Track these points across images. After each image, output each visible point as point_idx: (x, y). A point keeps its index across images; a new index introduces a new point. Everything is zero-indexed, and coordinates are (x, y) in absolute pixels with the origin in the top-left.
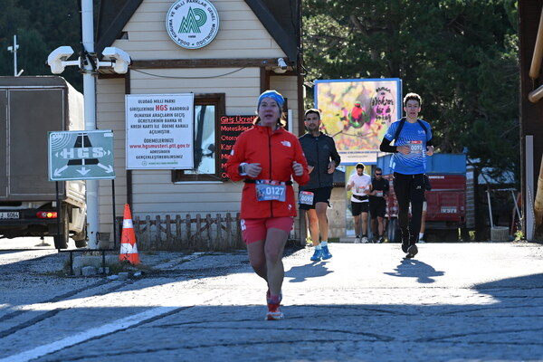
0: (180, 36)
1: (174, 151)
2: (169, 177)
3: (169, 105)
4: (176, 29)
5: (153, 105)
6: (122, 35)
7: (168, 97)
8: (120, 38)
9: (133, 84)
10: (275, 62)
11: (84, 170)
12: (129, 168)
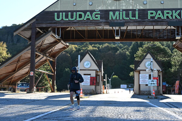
0: (147, 67)
2: (145, 85)
3: (145, 76)
5: (143, 76)
8: (139, 67)
10: (160, 70)
11: (153, 85)
12: (140, 84)
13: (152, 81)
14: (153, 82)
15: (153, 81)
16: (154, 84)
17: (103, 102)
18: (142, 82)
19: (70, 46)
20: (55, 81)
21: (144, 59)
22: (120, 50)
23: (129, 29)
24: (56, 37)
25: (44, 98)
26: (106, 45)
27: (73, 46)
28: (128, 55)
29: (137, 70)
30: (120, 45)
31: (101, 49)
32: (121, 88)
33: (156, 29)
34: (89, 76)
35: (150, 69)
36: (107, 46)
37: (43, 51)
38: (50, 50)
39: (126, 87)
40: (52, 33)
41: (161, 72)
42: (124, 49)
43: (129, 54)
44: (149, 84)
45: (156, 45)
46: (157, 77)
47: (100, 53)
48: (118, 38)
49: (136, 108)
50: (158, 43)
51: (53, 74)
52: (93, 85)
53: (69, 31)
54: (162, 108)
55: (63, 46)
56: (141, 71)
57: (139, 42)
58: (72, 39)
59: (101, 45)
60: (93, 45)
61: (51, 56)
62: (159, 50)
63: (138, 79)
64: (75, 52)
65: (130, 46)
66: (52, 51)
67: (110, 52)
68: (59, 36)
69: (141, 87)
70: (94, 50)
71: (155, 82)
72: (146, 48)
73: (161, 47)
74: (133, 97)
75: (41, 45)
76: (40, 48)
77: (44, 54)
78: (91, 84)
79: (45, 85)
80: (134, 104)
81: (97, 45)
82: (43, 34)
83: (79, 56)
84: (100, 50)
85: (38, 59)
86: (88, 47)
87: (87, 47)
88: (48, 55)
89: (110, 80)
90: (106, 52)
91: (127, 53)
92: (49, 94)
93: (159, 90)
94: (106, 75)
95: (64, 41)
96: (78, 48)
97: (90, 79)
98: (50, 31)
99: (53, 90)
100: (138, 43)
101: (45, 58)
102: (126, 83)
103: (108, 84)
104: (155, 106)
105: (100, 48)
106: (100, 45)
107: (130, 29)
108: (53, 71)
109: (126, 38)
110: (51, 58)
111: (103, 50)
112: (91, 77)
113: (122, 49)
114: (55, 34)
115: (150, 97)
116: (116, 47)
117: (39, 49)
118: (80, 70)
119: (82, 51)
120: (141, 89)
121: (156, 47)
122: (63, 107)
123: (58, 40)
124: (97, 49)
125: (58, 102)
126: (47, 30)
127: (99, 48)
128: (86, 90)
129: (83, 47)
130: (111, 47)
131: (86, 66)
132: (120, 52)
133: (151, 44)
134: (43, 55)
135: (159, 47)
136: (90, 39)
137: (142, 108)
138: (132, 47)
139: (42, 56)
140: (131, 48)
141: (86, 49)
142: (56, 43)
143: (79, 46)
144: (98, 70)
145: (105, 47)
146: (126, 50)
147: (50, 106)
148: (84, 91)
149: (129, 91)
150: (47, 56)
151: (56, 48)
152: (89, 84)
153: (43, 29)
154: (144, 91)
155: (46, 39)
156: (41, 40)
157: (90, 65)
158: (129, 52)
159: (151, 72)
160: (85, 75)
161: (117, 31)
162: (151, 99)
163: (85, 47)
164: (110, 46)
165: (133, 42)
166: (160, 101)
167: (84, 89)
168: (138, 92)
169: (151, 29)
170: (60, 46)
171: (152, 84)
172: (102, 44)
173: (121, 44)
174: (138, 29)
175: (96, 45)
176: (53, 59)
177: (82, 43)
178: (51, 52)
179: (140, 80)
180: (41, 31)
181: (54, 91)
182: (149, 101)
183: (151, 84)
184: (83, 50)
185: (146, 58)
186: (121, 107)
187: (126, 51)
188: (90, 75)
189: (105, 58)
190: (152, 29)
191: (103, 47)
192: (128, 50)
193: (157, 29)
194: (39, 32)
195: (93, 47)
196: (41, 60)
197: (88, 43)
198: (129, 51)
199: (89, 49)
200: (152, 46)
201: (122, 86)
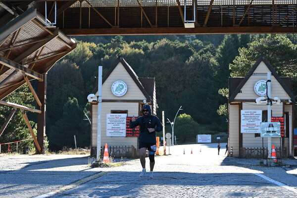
0: (258, 92)
1: (256, 128)
2: (254, 136)
3: (255, 113)
4: (257, 90)
5: (249, 113)
6: (240, 92)
7: (254, 111)
8: (239, 92)
9: (243, 107)
10: (288, 100)
11: (271, 134)
12: (242, 132)
13: (269, 127)
14: (271, 129)
15: (273, 126)
16: (275, 132)
17: (158, 175)
18: (247, 128)
19: (79, 46)
20: (45, 127)
21: (251, 74)
22: (196, 54)
23: (216, 6)
24: (45, 23)
25: (18, 168)
26: (164, 42)
27: (86, 45)
28: (214, 66)
29: (234, 100)
30: (195, 42)
31: (153, 52)
32: (199, 141)
33: (278, 6)
34: (124, 115)
35: (264, 98)
36: (166, 44)
37: (16, 56)
38: (32, 55)
39: (210, 141)
40: (35, 15)
41: (291, 104)
42: (206, 51)
43: (217, 64)
44: (263, 132)
45: (278, 42)
46: (282, 115)
47: (149, 62)
48: (192, 26)
49: (233, 189)
50: (282, 38)
51: (39, 112)
52: (133, 136)
53: (77, 9)
54: (292, 189)
55: (64, 44)
56: (244, 104)
57: (239, 35)
58: (82, 28)
59: (152, 43)
60: (132, 43)
61: (35, 69)
62: (285, 53)
63: (238, 122)
64: (90, 59)
65: (220, 44)
66: (35, 56)
67: (173, 58)
68: (53, 21)
69: (244, 139)
70: (135, 54)
71: (276, 129)
72: (256, 48)
73: (290, 48)
74: (226, 162)
75: (11, 43)
76: (8, 51)
77: (19, 65)
78: (128, 135)
79: (22, 136)
80: (229, 178)
81: (143, 43)
82: (14, 16)
83: (100, 68)
84: (148, 55)
85: (4, 76)
86: (122, 48)
87: (119, 47)
88: (26, 66)
89: (172, 123)
90: (163, 60)
91: (213, 60)
92: (32, 157)
93: (286, 145)
94: (163, 112)
95: (66, 34)
96: (98, 49)
97: (125, 121)
98: (32, 10)
99: (40, 149)
100: (237, 37)
101: (20, 73)
102: (209, 132)
103: (168, 135)
104: (277, 183)
105: (148, 49)
106: (150, 43)
107: (218, 6)
108: (40, 104)
109: (208, 25)
110: (35, 72)
111: (157, 55)
112: (127, 117)
113: (201, 51)
114: (43, 15)
115: (265, 162)
116: (187, 47)
117: (6, 53)
118: (103, 101)
119: (107, 57)
120: (244, 145)
121: (280, 47)
122: (64, 188)
123: (52, 30)
124: (142, 52)
125: (51, 176)
126: (25, 8)
127: (145, 49)
128: (117, 148)
129: (109, 47)
130: (175, 47)
131: (117, 93)
132: (195, 59)
133: (269, 39)
134: (16, 66)
135: (285, 47)
136: (126, 29)
137: (247, 189)
138: (225, 47)
139: (13, 69)
140: (221, 49)
141: (116, 53)
142: (45, 37)
143: (100, 46)
144: (145, 102)
145: (161, 47)
146: (209, 53)
147: (33, 186)
148: (112, 149)
149: (217, 149)
150: (25, 70)
151: (45, 51)
152: (124, 134)
153: (15, 6)
154: (251, 149)
155: (23, 28)
156: (10, 32)
157: (125, 88)
158: (216, 59)
159: (268, 104)
160: (113, 112)
161: (190, 9)
162: (266, 168)
163: (114, 48)
164: (172, 44)
165: (227, 36)
166: (288, 172)
167: (112, 145)
168: (236, 152)
169: (268, 5)
170: (54, 45)
171: (269, 132)
172: (155, 40)
173: (197, 41)
174: (237, 6)
175: (139, 43)
176: (39, 77)
177: (106, 38)
178: (33, 59)
179: (242, 124)
180: (10, 11)
181: (42, 150)
182: (262, 172)
183: (267, 132)
184: (110, 55)
185: (255, 72)
186: (198, 187)
187: (210, 57)
188: (125, 112)
189: (160, 73)
190: (270, 5)
191: (157, 46)
192: (214, 55)
193: (282, 5)
194: (6, 12)
195: (132, 47)
196: (11, 79)
197: (121, 38)
198: (217, 55)
199: (123, 51)
200: (269, 44)
201: (199, 137)
